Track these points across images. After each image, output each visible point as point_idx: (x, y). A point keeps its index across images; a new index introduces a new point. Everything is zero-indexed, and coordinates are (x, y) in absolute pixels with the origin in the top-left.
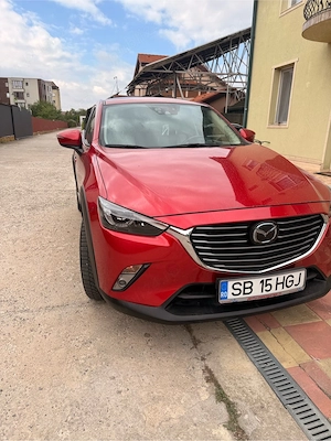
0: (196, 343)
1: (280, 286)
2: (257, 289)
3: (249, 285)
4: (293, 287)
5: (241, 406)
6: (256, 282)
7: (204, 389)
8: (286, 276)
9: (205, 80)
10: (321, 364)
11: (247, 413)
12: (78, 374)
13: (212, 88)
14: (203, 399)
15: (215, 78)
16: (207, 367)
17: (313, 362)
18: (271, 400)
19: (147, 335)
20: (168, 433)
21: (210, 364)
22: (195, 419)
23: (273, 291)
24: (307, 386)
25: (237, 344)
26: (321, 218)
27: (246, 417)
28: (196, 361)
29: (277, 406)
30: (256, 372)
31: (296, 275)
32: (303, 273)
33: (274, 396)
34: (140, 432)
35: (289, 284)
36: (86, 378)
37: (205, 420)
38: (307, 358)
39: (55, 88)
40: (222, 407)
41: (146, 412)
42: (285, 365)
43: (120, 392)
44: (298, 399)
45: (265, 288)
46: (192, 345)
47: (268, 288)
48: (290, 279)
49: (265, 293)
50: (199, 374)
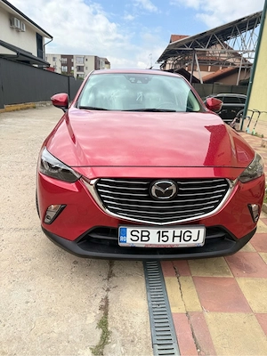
0: (110, 275)
1: (177, 240)
2: (154, 238)
3: (146, 234)
4: (191, 242)
5: (116, 336)
6: (153, 232)
7: (94, 314)
8: (184, 231)
9: (224, 57)
10: (209, 316)
11: (116, 343)
12: (7, 282)
13: (232, 64)
14: (88, 322)
15: (236, 55)
16: (107, 298)
17: (202, 313)
18: (143, 337)
19: (75, 262)
20: (44, 342)
21: (111, 295)
22: (71, 337)
23: (170, 242)
24: (183, 332)
25: (143, 284)
26: (226, 182)
27: (114, 345)
28: (102, 290)
29: (147, 343)
30: (146, 310)
31: (194, 231)
32: (202, 231)
33: (149, 334)
34: (23, 337)
35: (187, 238)
36: (10, 287)
37: (78, 340)
38: (199, 308)
39: (107, 63)
40: (99, 333)
41: (37, 322)
42: (173, 310)
43: (27, 302)
44: (168, 342)
45: (161, 238)
46: (106, 277)
47: (165, 239)
48: (188, 234)
49: (161, 242)
50: (98, 302)
